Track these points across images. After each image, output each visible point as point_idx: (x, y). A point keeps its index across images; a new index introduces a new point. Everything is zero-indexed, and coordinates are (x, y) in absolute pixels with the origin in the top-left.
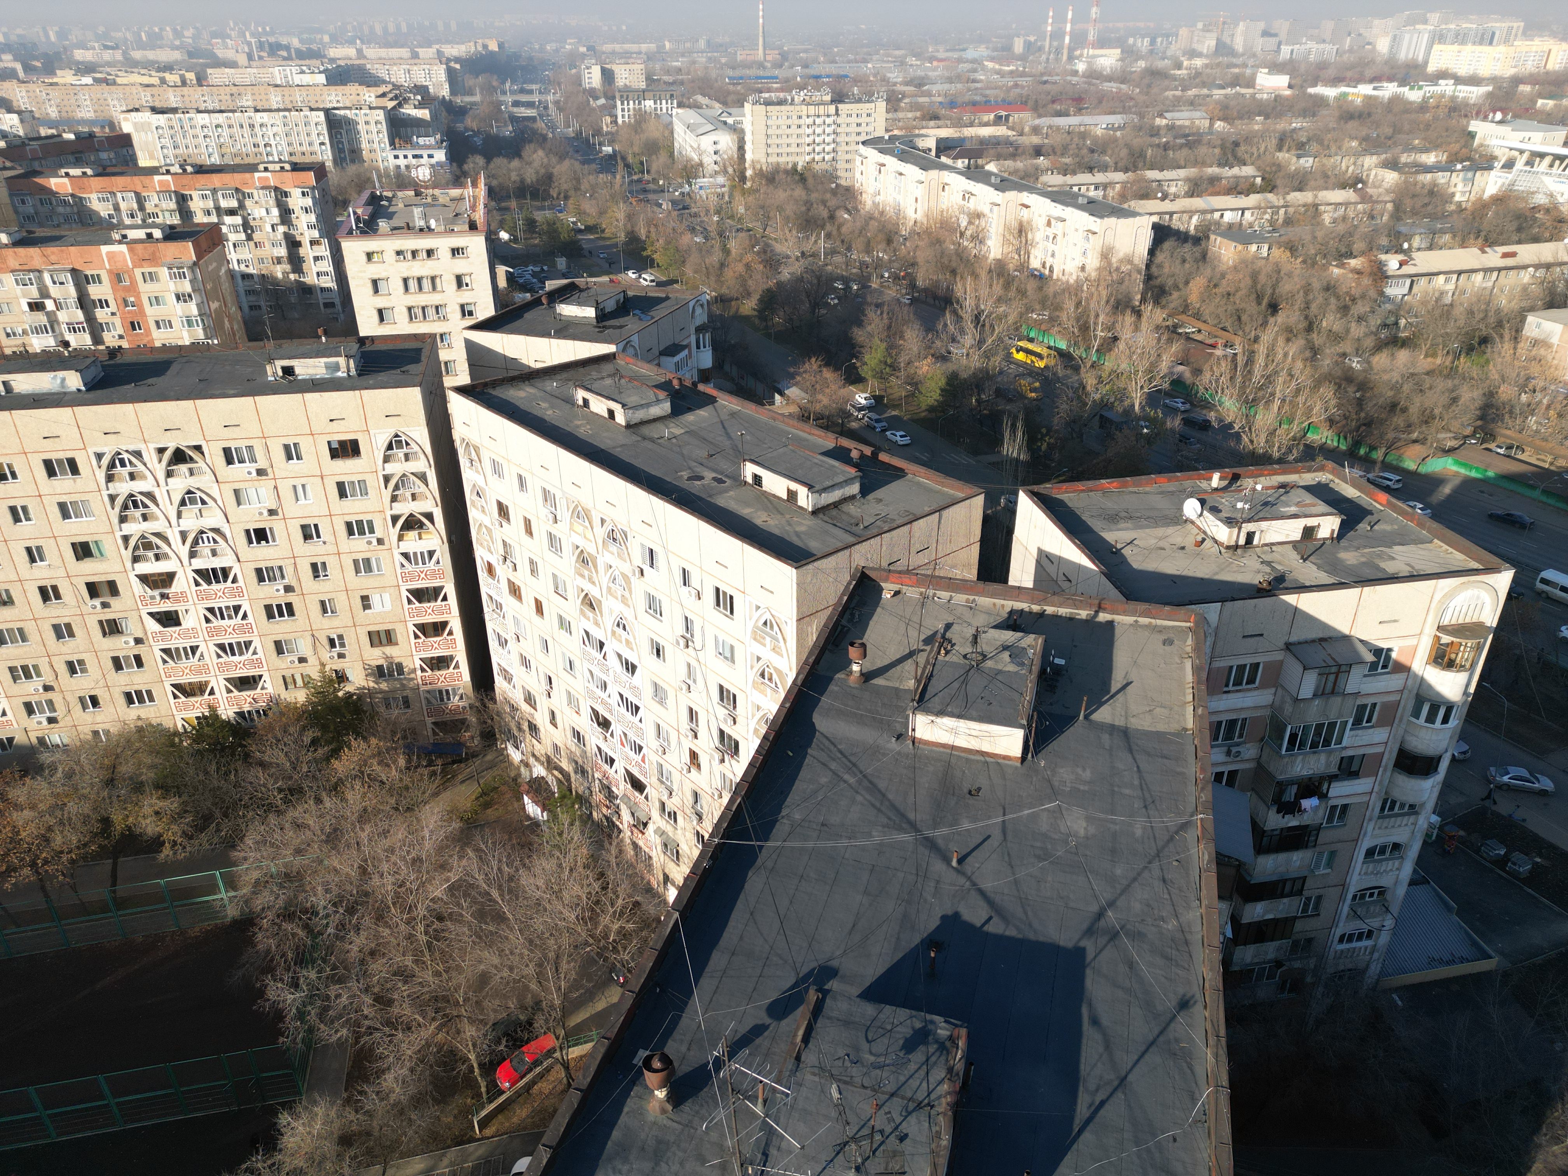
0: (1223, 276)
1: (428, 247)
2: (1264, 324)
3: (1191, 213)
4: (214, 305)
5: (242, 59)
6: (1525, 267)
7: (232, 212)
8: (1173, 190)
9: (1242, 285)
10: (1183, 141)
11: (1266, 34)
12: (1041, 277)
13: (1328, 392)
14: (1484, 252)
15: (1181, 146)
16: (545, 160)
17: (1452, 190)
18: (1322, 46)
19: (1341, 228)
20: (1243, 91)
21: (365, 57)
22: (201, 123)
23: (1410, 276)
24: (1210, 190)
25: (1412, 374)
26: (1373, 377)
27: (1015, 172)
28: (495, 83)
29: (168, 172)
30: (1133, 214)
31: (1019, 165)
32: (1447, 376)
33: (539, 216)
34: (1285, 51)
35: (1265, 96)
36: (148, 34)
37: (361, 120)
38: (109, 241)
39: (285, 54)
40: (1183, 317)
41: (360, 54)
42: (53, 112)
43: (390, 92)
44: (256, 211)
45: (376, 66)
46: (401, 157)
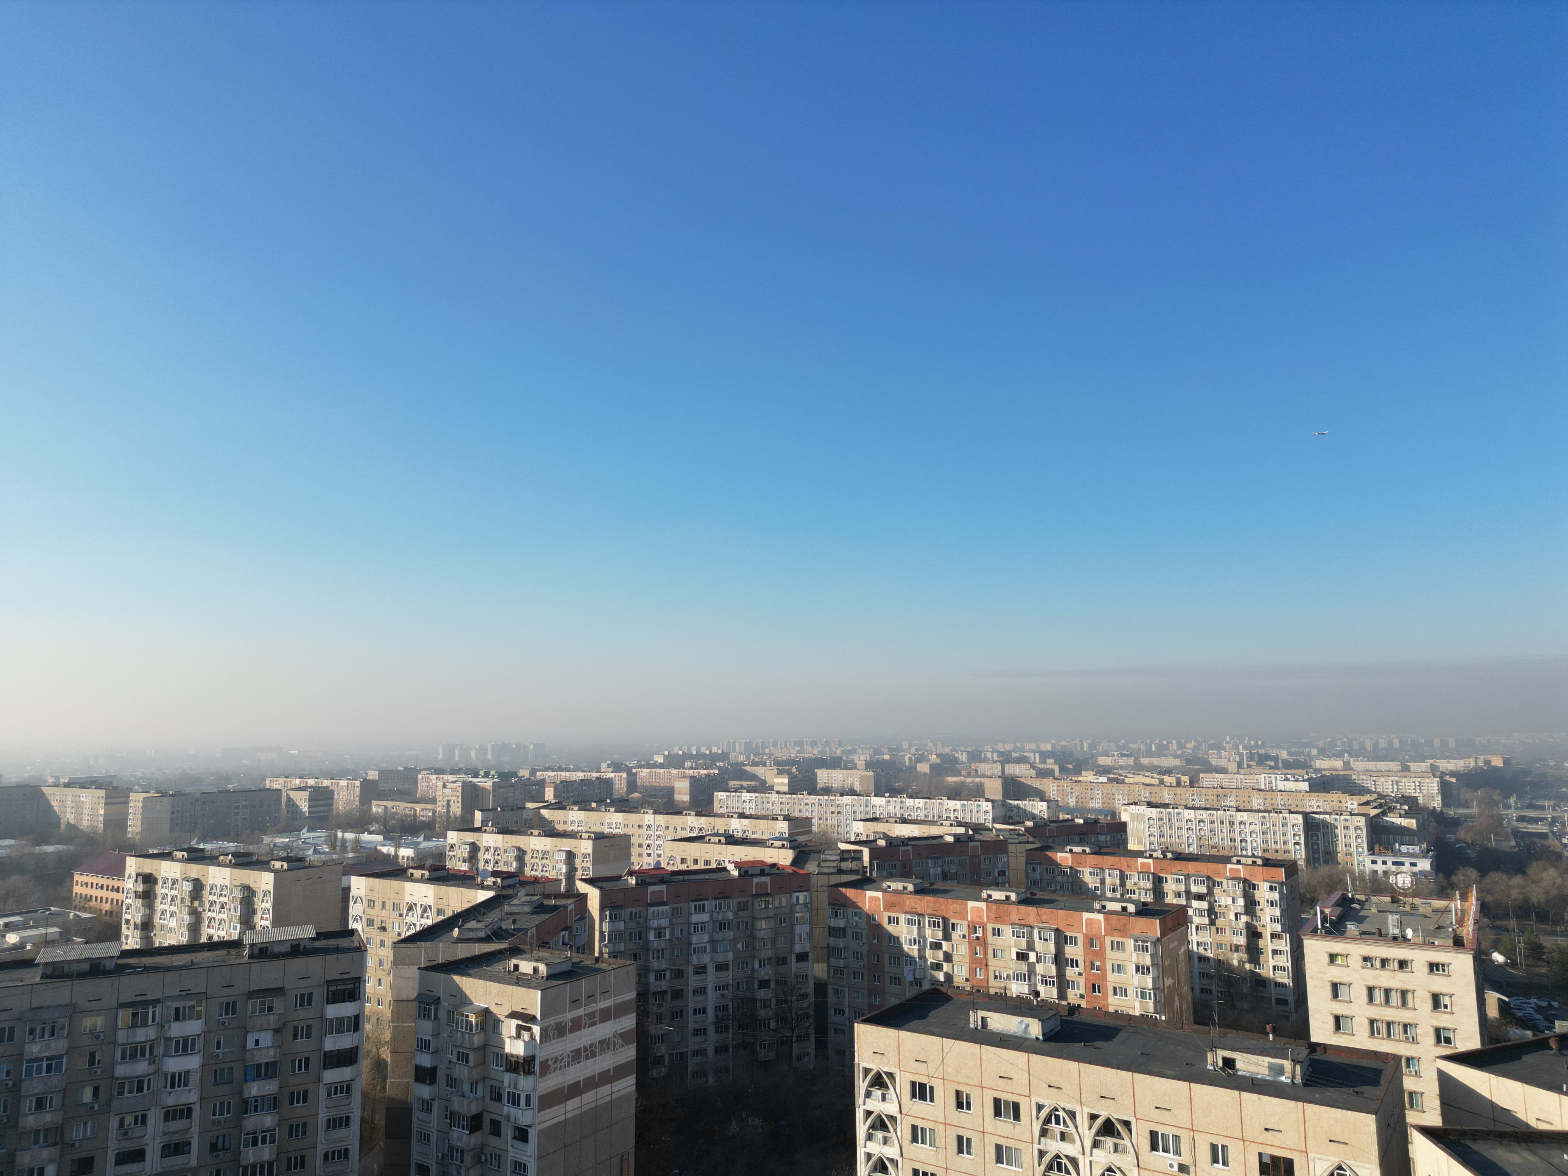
1: (1401, 957)
4: (1169, 982)
5: (1232, 767)
7: (1200, 897)
21: (1352, 769)
22: (1187, 817)
28: (1496, 798)
29: (1151, 856)
36: (1157, 746)
37: (1340, 825)
38: (1090, 910)
39: (1272, 764)
41: (1347, 766)
42: (1072, 802)
43: (1375, 800)
44: (1223, 899)
45: (1362, 777)
46: (1380, 862)
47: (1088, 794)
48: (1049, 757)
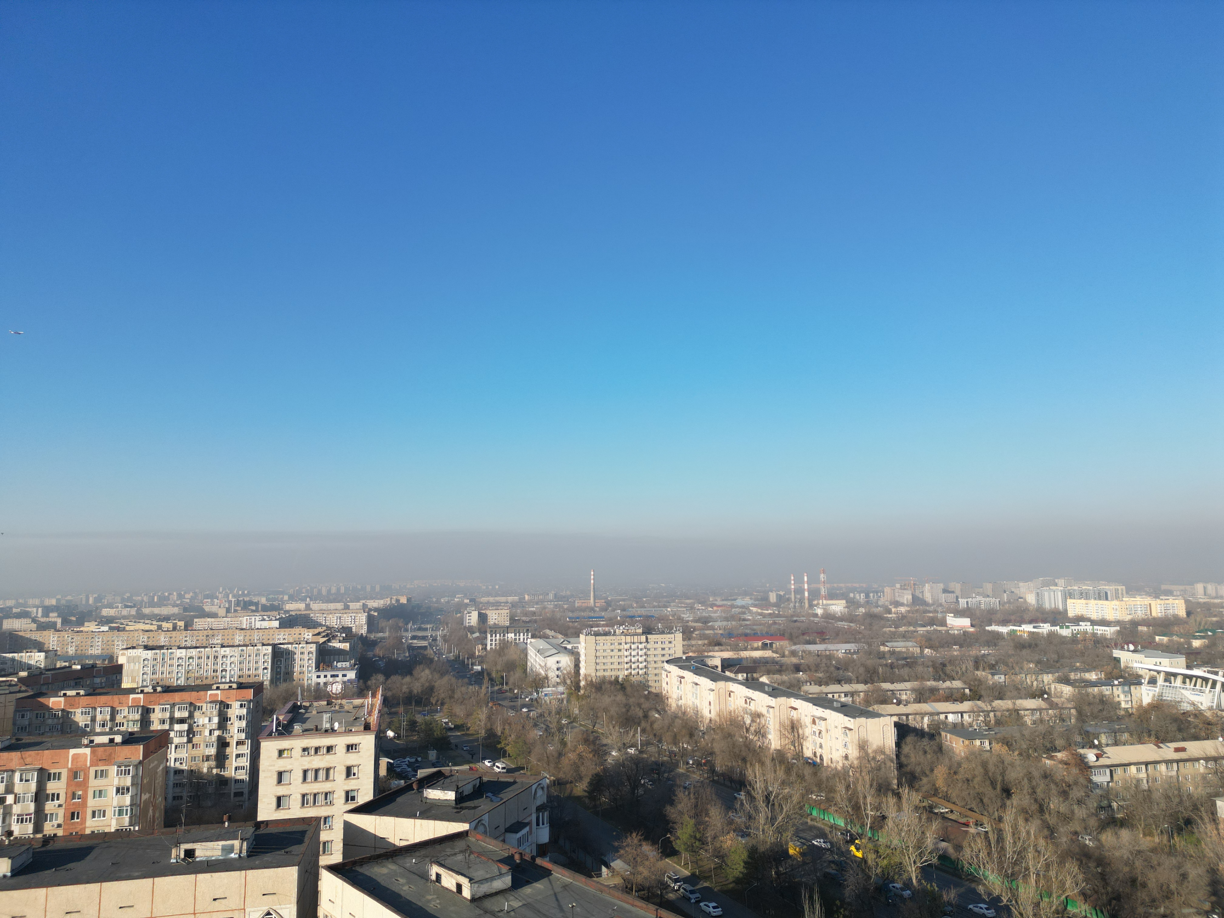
0: (959, 765)
1: (329, 744)
2: (1003, 806)
3: (923, 715)
4: (145, 797)
5: (222, 612)
6: (1197, 760)
7: (182, 721)
8: (904, 697)
9: (976, 773)
10: (903, 662)
11: (945, 591)
12: (814, 764)
13: (1072, 866)
14: (1159, 747)
15: (903, 666)
16: (430, 677)
17: (1117, 699)
18: (988, 599)
19: (1041, 728)
20: (939, 628)
21: (311, 609)
22: (179, 655)
23: (1108, 766)
24: (933, 698)
25: (1139, 852)
26: (1107, 854)
27: (783, 683)
28: (401, 624)
29: (142, 692)
30: (878, 715)
31: (785, 678)
32: (1170, 854)
33: (419, 718)
34: (963, 602)
35: (956, 632)
36: (159, 597)
37: (298, 652)
38: (78, 745)
39: (254, 608)
40: (935, 799)
41: (308, 607)
42: (71, 651)
43: (324, 632)
44: (201, 719)
45: (317, 615)
46: (322, 676)
47: (89, 643)
48: (52, 611)
